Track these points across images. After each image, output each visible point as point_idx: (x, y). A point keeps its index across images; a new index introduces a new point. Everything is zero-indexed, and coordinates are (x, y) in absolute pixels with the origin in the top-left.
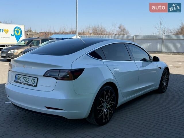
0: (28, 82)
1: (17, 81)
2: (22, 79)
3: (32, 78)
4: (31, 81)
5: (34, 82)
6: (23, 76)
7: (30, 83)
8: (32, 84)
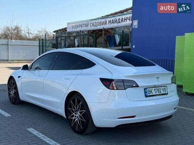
0: (160, 92)
1: (148, 95)
2: (153, 91)
3: (163, 88)
4: (163, 90)
5: (165, 91)
6: (153, 89)
7: (162, 93)
8: (164, 93)
